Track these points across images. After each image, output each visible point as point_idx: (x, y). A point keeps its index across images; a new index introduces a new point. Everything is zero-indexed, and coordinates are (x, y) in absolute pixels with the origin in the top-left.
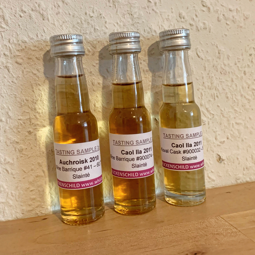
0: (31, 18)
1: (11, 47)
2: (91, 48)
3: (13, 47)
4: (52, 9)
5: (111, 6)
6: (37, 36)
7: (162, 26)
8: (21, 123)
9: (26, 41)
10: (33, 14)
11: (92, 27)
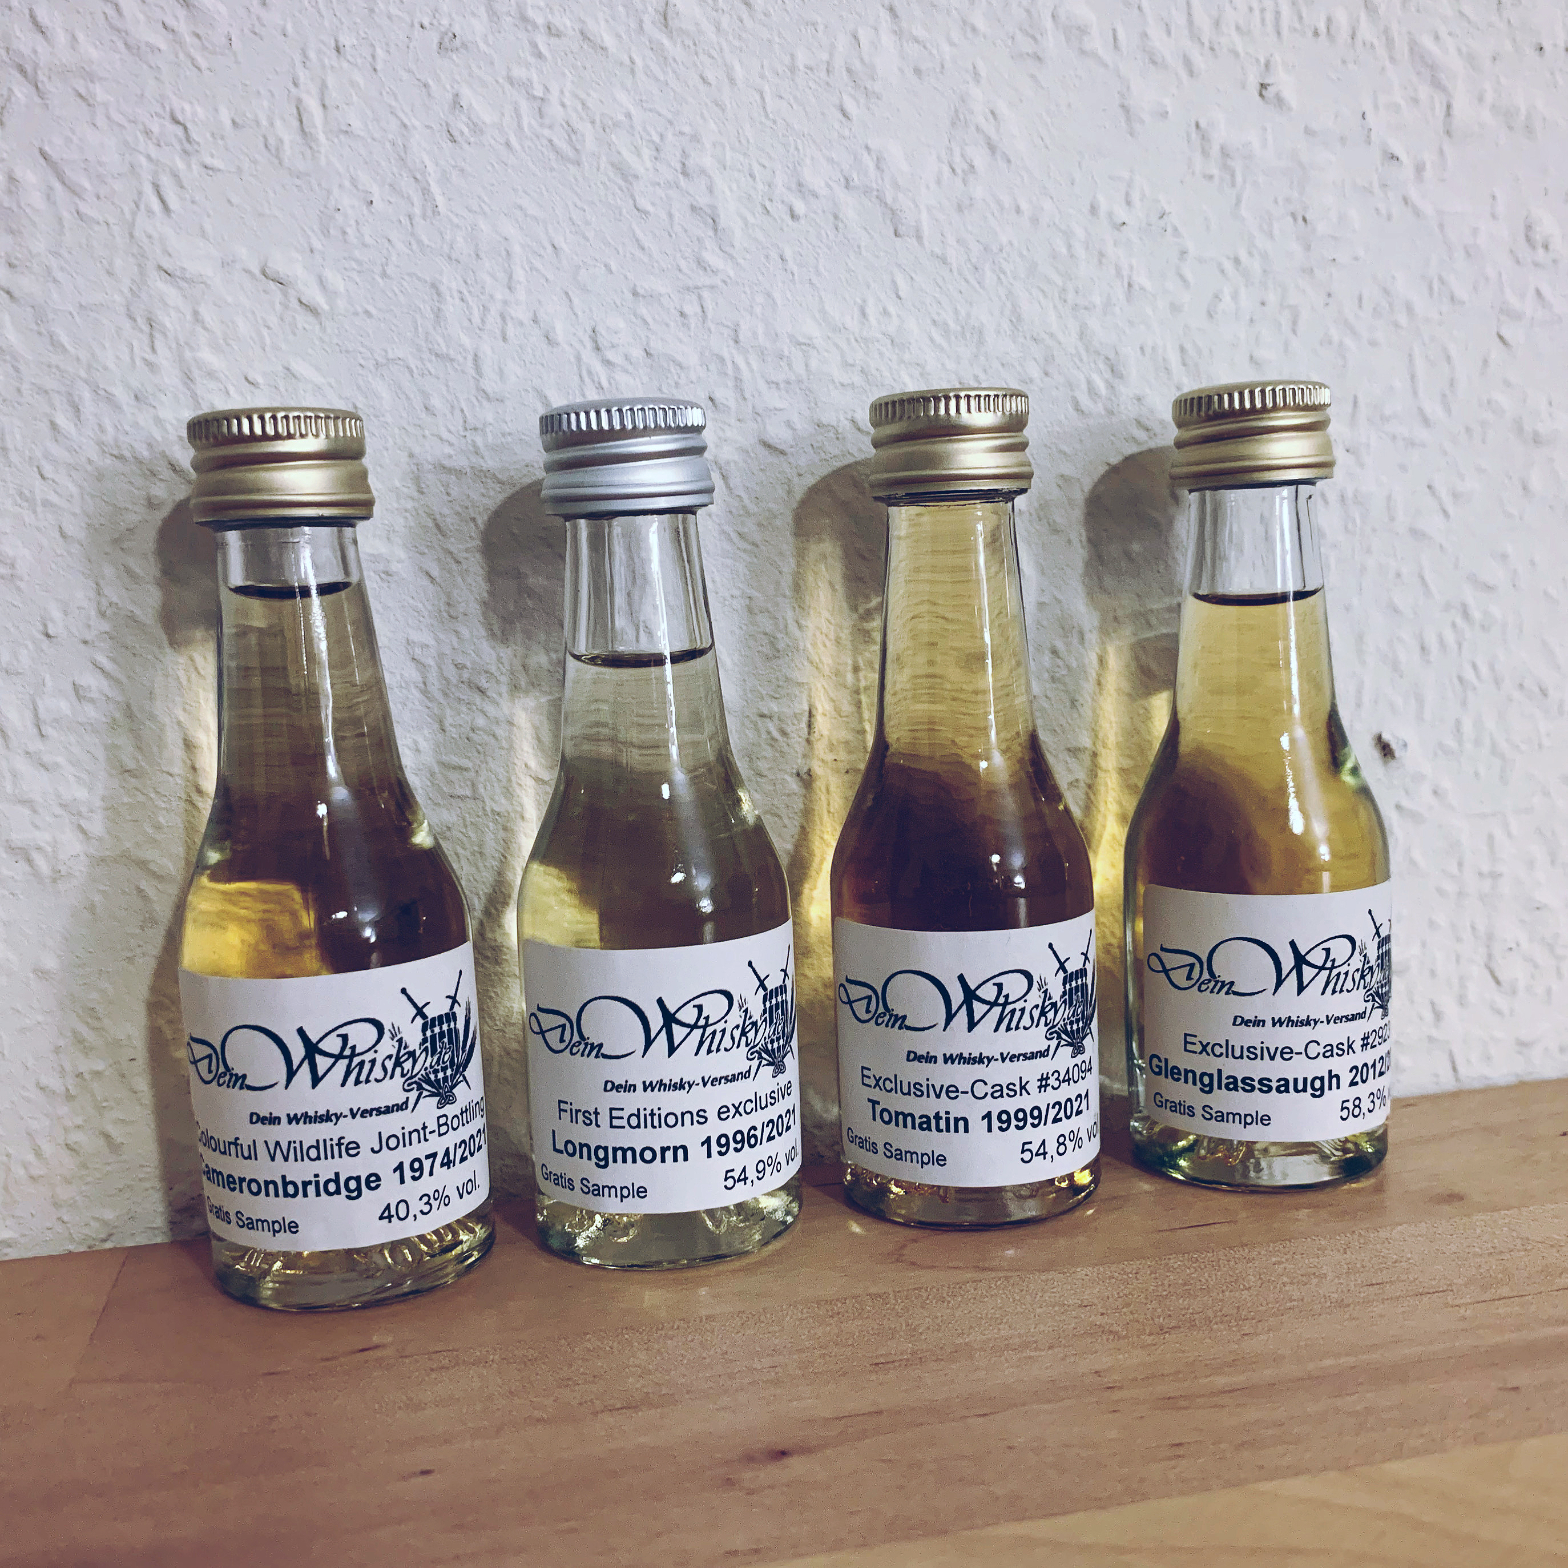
0: (840, 225)
1: (742, 365)
2: (1107, 381)
3: (755, 365)
4: (939, 182)
5: (1211, 177)
6: (864, 314)
7: (1442, 281)
8: (769, 733)
9: (810, 339)
10: (850, 206)
11: (1119, 274)
